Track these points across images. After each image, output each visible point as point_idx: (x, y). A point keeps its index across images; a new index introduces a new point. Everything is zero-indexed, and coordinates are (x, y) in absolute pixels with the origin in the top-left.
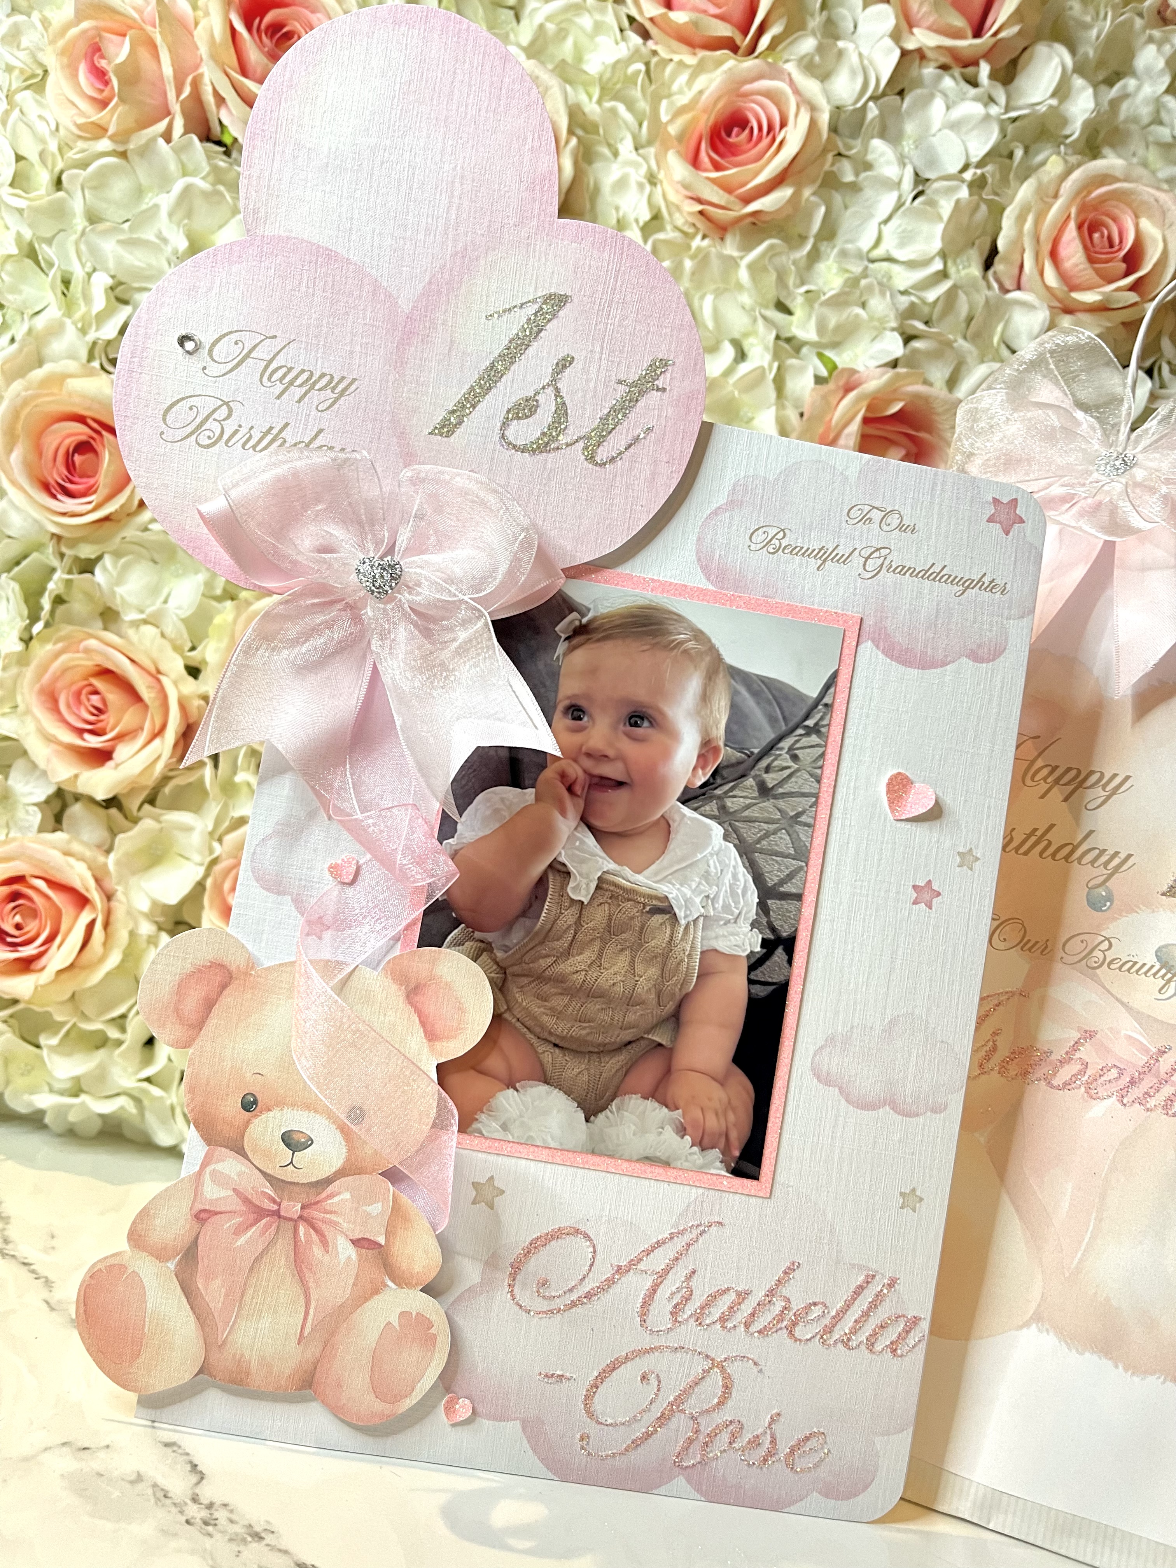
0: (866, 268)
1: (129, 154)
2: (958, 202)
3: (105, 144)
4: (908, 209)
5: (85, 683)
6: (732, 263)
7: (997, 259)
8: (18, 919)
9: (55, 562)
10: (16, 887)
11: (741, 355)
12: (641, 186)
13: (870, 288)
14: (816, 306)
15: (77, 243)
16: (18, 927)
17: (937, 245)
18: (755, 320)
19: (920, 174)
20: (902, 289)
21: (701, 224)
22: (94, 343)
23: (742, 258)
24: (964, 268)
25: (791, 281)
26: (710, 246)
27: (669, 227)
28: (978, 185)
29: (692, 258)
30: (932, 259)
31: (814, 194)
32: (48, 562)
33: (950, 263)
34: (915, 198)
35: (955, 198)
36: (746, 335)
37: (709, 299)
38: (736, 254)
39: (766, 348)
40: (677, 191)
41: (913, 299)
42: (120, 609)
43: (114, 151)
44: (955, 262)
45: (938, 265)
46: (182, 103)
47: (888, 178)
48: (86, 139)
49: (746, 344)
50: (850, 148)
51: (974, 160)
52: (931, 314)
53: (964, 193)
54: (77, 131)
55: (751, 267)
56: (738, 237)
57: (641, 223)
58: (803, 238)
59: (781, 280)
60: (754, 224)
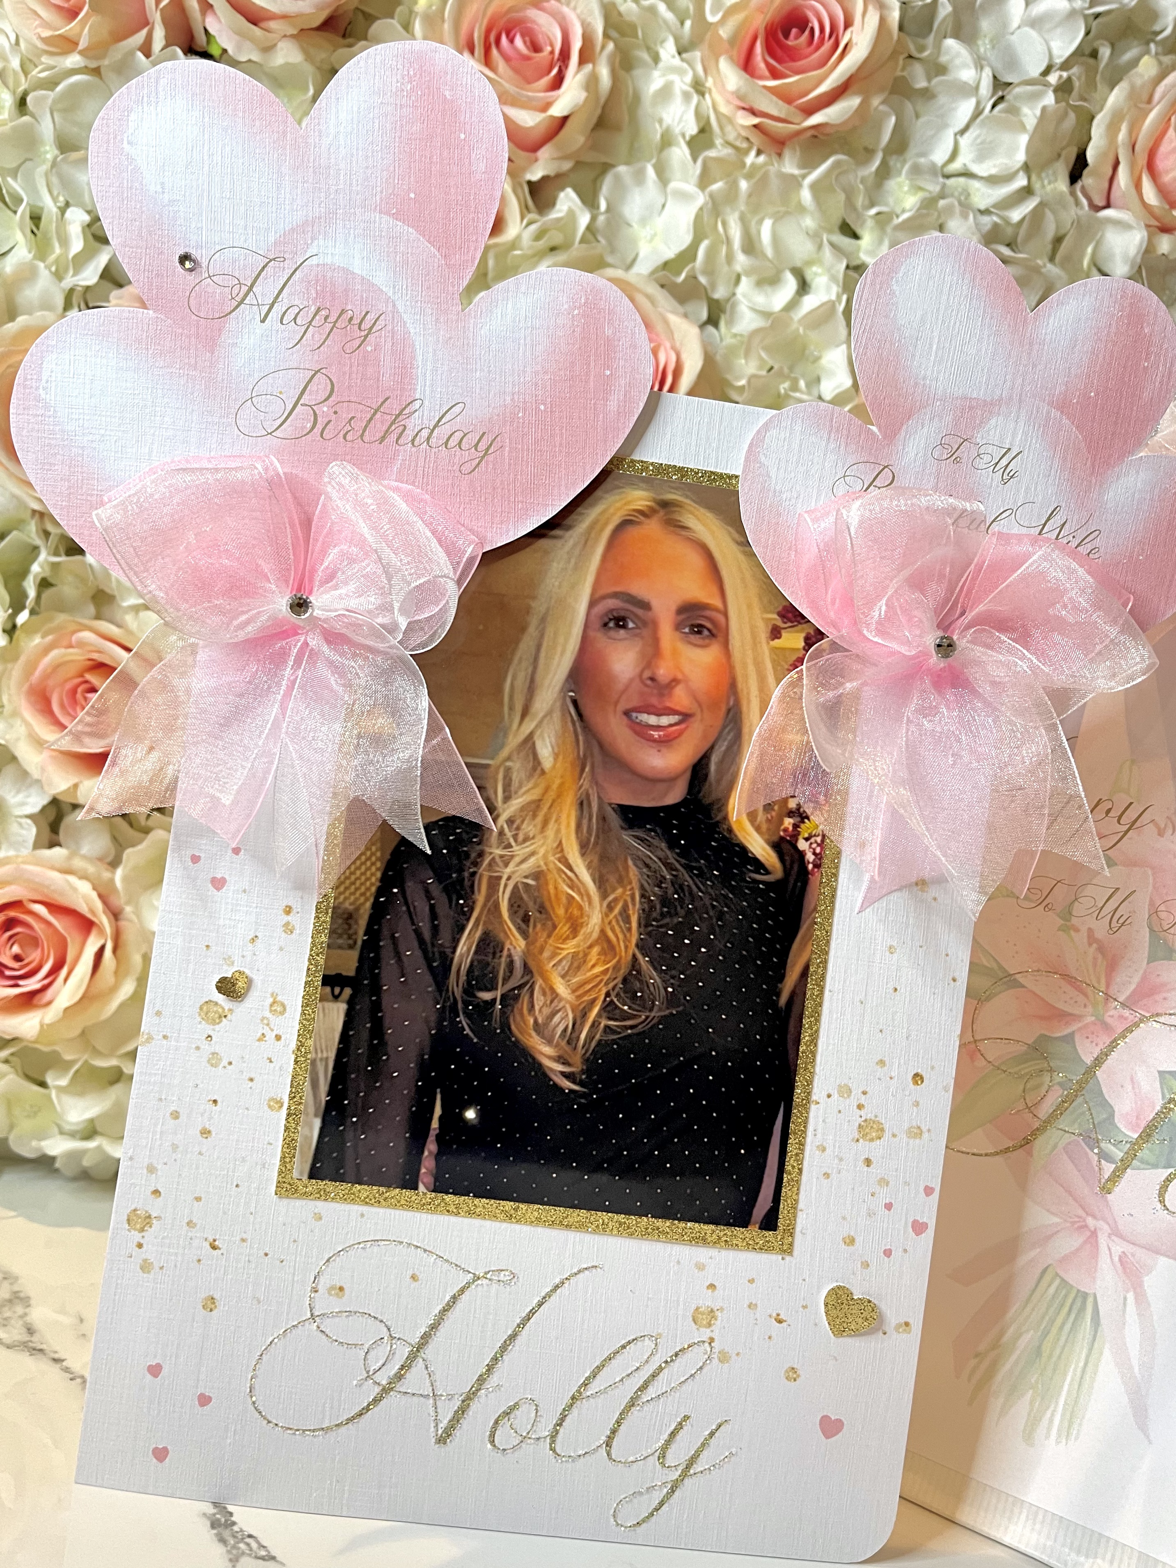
0: (944, 186)
1: (102, 70)
2: (1044, 109)
3: (74, 60)
4: (987, 117)
5: (80, 680)
6: (794, 183)
7: (1085, 172)
8: (16, 949)
9: (38, 542)
10: (12, 914)
11: (804, 286)
12: (687, 96)
13: (949, 210)
14: (889, 229)
15: (46, 174)
16: (17, 958)
17: (1021, 157)
18: (820, 247)
19: (999, 77)
20: (982, 207)
21: (757, 139)
22: (71, 291)
23: (804, 177)
24: (1049, 183)
25: (860, 200)
26: (765, 164)
27: (718, 142)
28: (1064, 89)
29: (748, 177)
30: (1016, 173)
31: (883, 102)
32: (30, 541)
33: (1034, 178)
34: (994, 106)
35: (1040, 106)
36: (810, 263)
37: (767, 224)
38: (796, 172)
39: (833, 278)
40: (728, 102)
41: (995, 218)
42: (116, 593)
43: (86, 67)
44: (1039, 176)
45: (1021, 181)
46: (162, 10)
47: (965, 83)
48: (52, 54)
49: (809, 274)
50: (922, 49)
51: (1058, 61)
52: (1016, 235)
53: (1049, 99)
54: (40, 44)
55: (814, 187)
56: (798, 153)
57: (688, 138)
58: (870, 152)
59: (850, 202)
60: (815, 137)
